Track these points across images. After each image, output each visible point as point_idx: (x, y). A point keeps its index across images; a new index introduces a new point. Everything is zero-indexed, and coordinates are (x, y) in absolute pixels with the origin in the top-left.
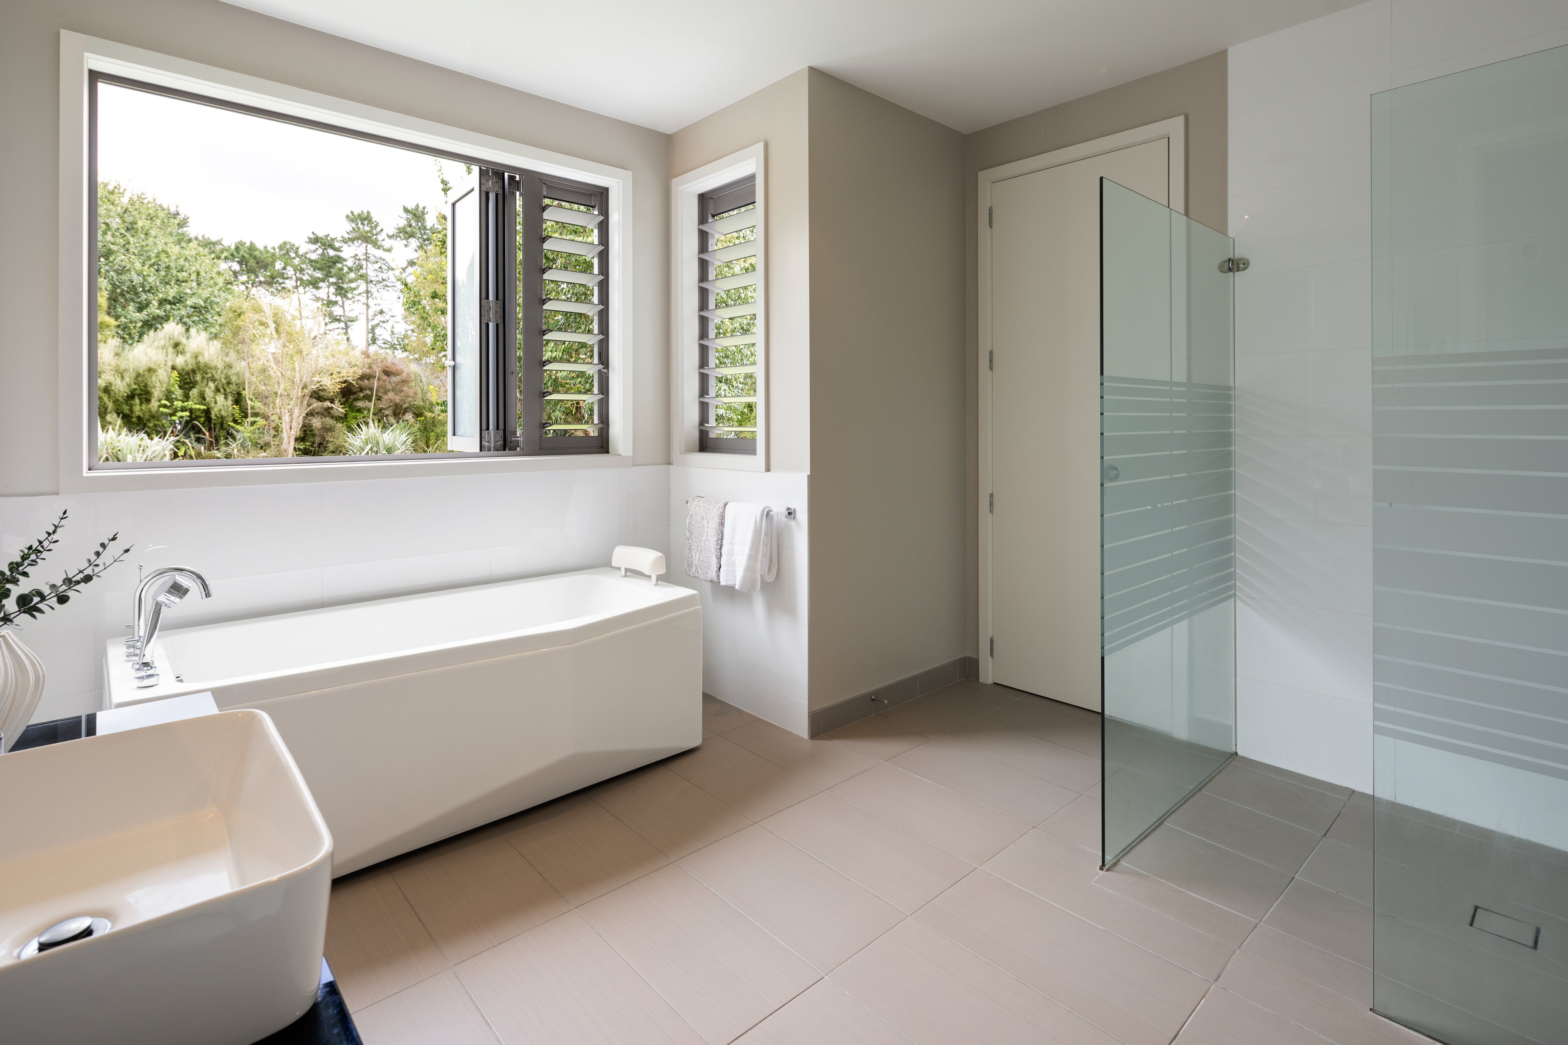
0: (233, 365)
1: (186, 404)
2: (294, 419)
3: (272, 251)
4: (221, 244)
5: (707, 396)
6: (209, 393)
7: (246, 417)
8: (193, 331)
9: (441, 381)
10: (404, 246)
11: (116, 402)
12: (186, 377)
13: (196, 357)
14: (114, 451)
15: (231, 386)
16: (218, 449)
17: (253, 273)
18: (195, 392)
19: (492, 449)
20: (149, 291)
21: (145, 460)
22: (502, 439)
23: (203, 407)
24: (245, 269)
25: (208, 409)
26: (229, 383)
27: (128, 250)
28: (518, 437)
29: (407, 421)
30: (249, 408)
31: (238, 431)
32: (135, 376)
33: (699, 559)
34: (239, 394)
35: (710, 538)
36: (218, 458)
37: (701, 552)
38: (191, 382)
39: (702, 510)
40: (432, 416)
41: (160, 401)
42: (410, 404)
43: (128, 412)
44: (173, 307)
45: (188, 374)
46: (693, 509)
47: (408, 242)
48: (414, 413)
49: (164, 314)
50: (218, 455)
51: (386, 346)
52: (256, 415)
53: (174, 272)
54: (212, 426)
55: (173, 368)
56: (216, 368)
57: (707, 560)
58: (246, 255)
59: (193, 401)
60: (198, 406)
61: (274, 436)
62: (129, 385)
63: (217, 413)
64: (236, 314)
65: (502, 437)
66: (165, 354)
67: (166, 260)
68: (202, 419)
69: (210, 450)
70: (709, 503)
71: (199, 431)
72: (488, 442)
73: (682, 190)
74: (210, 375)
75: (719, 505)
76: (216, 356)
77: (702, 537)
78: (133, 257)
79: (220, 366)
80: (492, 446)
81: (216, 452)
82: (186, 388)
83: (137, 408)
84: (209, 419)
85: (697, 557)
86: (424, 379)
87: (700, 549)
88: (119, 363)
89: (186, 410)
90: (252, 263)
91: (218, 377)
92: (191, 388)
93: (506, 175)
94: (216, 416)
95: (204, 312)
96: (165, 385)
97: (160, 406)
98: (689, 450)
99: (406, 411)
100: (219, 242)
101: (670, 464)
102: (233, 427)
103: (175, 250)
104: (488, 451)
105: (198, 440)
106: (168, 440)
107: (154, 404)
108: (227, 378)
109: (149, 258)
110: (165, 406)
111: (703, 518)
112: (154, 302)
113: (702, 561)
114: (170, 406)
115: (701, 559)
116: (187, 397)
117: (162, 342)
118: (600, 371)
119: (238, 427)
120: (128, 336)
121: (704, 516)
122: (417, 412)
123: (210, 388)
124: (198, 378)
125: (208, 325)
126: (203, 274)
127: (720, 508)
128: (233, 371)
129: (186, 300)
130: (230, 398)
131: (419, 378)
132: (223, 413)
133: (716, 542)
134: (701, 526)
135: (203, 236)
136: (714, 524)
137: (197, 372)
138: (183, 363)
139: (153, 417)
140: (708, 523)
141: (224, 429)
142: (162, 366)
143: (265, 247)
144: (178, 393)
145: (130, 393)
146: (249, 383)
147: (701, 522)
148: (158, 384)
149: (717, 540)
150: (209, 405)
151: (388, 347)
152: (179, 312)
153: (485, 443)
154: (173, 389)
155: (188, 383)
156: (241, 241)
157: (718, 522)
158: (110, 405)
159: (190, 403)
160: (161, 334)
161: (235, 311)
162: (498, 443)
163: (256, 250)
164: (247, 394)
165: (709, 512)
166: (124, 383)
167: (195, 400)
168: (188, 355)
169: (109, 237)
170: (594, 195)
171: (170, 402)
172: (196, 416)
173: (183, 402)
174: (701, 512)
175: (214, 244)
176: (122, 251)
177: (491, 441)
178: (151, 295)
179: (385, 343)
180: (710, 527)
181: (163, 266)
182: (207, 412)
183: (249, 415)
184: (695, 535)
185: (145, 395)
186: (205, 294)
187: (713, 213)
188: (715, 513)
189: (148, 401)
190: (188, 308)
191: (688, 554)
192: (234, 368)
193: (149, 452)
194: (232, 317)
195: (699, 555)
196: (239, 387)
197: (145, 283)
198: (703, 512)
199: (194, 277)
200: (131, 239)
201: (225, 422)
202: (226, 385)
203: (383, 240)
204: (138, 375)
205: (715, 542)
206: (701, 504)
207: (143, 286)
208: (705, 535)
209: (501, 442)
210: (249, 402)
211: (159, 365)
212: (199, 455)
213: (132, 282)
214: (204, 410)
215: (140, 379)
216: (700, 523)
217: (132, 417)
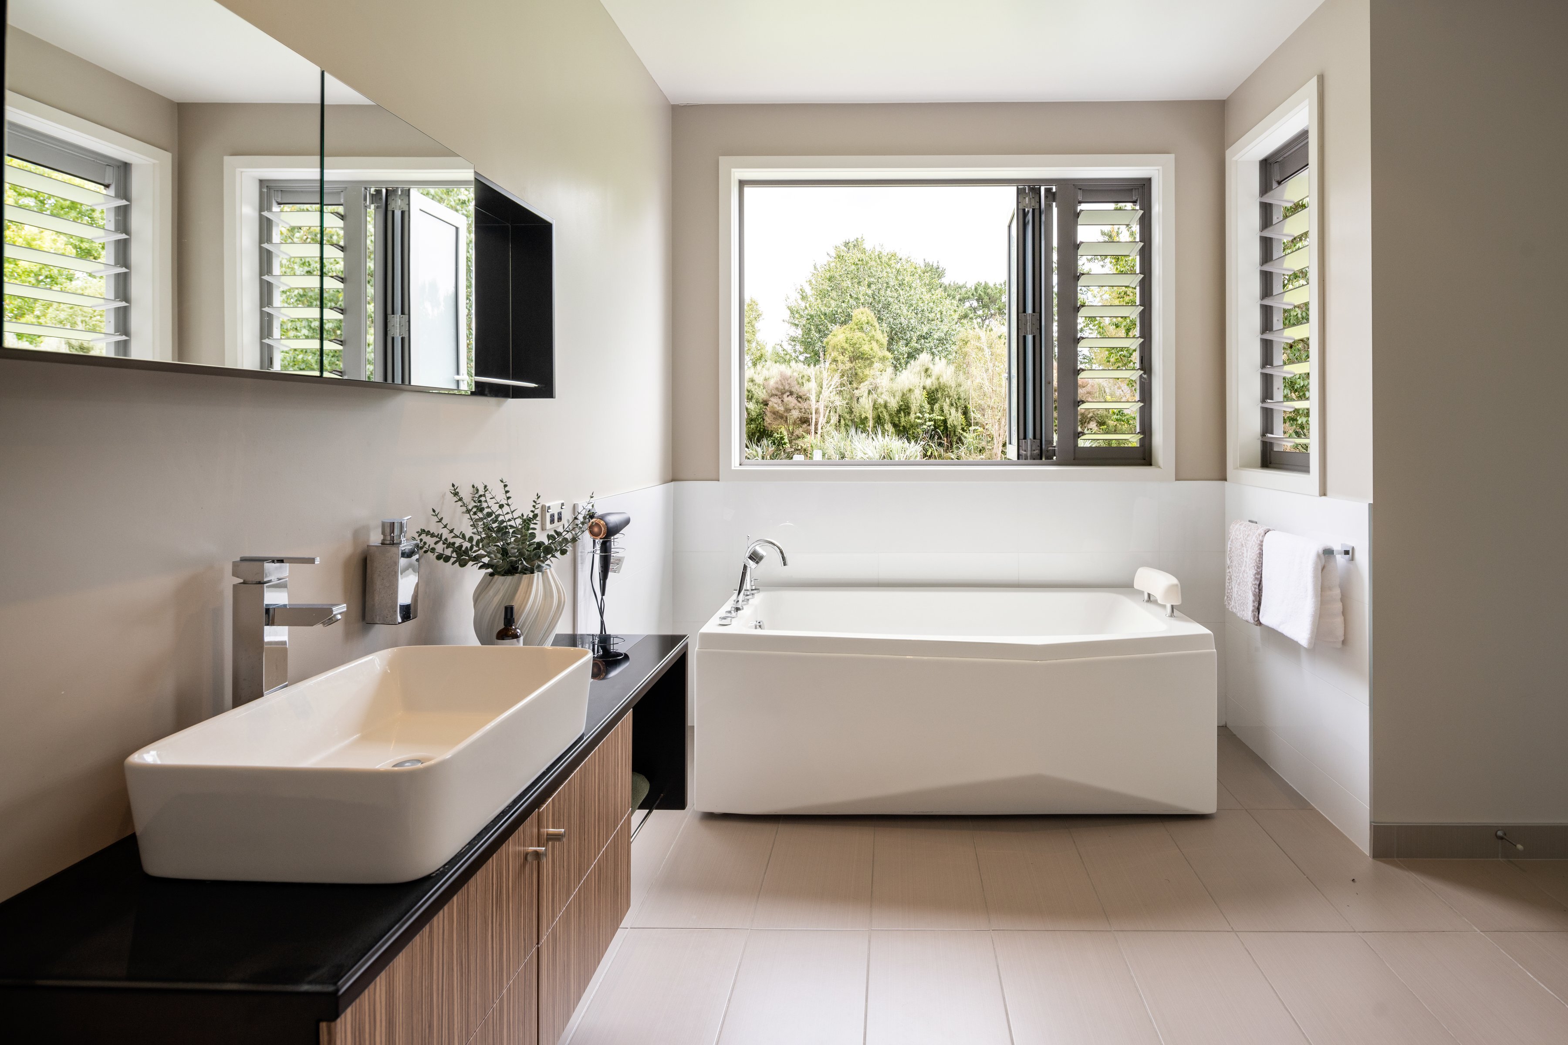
0: (962, 384)
1: (932, 415)
2: (1002, 427)
3: (999, 287)
4: (966, 287)
5: (1269, 401)
6: (946, 407)
7: (970, 425)
8: (937, 358)
9: (1123, 391)
10: (1101, 267)
11: (890, 415)
12: (932, 394)
13: (938, 379)
14: (888, 451)
15: (960, 401)
16: (952, 452)
17: (986, 307)
18: (937, 406)
19: (1029, 457)
20: (911, 330)
21: (906, 459)
22: (1039, 448)
23: (942, 418)
24: (981, 304)
25: (946, 419)
26: (959, 399)
27: (899, 301)
28: (1055, 447)
29: (1091, 429)
30: (972, 419)
31: (965, 437)
32: (901, 395)
33: (1238, 593)
34: (966, 407)
35: (1247, 570)
36: (952, 459)
37: (1239, 584)
38: (935, 399)
39: (1241, 536)
40: (1115, 425)
41: (916, 414)
42: (1094, 414)
43: (897, 422)
44: (926, 341)
45: (933, 392)
46: (1233, 533)
47: (1104, 262)
48: (1098, 422)
49: (920, 346)
50: (953, 457)
51: (1085, 360)
52: (977, 424)
53: (927, 314)
54: (948, 433)
55: (924, 388)
56: (951, 387)
57: (1244, 596)
58: (982, 293)
59: (936, 413)
60: (939, 417)
61: (989, 442)
62: (898, 403)
63: (951, 423)
64: (964, 342)
65: (1038, 446)
66: (919, 377)
67: (922, 305)
68: (942, 428)
69: (947, 453)
70: (1249, 528)
71: (940, 438)
72: (1025, 451)
73: (1237, 161)
74: (946, 393)
75: (1259, 531)
76: (951, 377)
77: (1241, 567)
78: (902, 305)
79: (954, 386)
80: (1029, 455)
81: (951, 454)
82: (932, 404)
83: (903, 419)
84: (946, 428)
85: (1236, 589)
86: (1107, 390)
87: (1238, 581)
88: (893, 385)
89: (932, 421)
90: (986, 299)
91: (951, 394)
92: (935, 403)
93: (1043, 189)
94: (950, 425)
95: (945, 343)
96: (919, 402)
97: (915, 418)
98: (1247, 465)
99: (1091, 419)
100: (964, 286)
101: (1226, 480)
102: (962, 434)
103: (927, 297)
104: (1025, 459)
105: (940, 444)
106: (919, 443)
107: (912, 416)
108: (958, 394)
109: (912, 305)
110: (919, 418)
111: (1242, 545)
112: (914, 338)
113: (1240, 595)
114: (922, 418)
115: (1239, 594)
116: (932, 410)
117: (918, 369)
118: (1141, 376)
119: (965, 434)
120: (899, 365)
121: (1243, 543)
122: (1100, 421)
123: (946, 403)
124: (939, 395)
125: (947, 353)
126: (944, 313)
127: (1259, 535)
128: (962, 389)
129: (934, 334)
130: (960, 410)
131: (1103, 389)
132: (956, 423)
133: (1255, 575)
134: (1241, 554)
135: (954, 283)
136: (1253, 554)
137: (939, 390)
138: (930, 384)
139: (912, 426)
140: (1247, 551)
141: (956, 436)
142: (917, 387)
143: (995, 285)
144: (927, 407)
145: (898, 408)
146: (972, 399)
147: (1240, 549)
148: (915, 401)
149: (1256, 573)
150: (946, 416)
151: (1087, 361)
152: (929, 344)
153: (1022, 452)
154: (924, 405)
155: (933, 400)
156: (979, 282)
157: (1258, 552)
158: (887, 417)
159: (934, 415)
160: (918, 362)
161: (963, 341)
162: (1035, 452)
163: (989, 288)
164: (970, 407)
165: (1249, 538)
166: (895, 401)
167: (937, 412)
168: (934, 377)
169: (888, 292)
170: (1135, 189)
171: (922, 414)
172: (938, 425)
173: (930, 414)
174: (1241, 538)
175: (960, 288)
176: (896, 302)
177: (1028, 450)
178: (913, 333)
179: (1084, 358)
180: (1248, 557)
181: (920, 309)
182: (945, 421)
183: (973, 424)
184: (1234, 564)
185: (905, 409)
186: (945, 328)
187: (1279, 179)
188: (1254, 541)
189: (909, 414)
190: (935, 341)
191: (1228, 584)
192: (962, 387)
193: (908, 453)
194: (962, 345)
195: (1237, 587)
196: (966, 402)
197: (909, 324)
198: (1242, 538)
199: (939, 316)
200: (901, 292)
201: (956, 430)
202: (957, 400)
203: (1083, 264)
204: (903, 395)
205: (1252, 576)
206: (1241, 529)
207: (908, 327)
208: (1244, 565)
209: (1037, 451)
210: (972, 413)
211: (915, 386)
212: (940, 456)
213: (901, 325)
214: (943, 420)
215: (904, 397)
216: (1239, 551)
217: (900, 427)
